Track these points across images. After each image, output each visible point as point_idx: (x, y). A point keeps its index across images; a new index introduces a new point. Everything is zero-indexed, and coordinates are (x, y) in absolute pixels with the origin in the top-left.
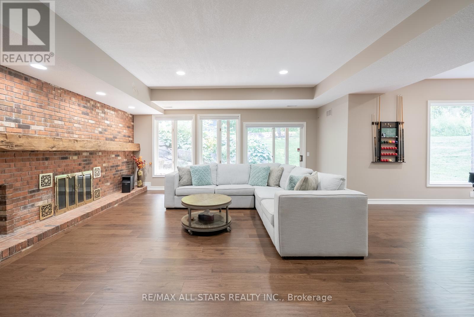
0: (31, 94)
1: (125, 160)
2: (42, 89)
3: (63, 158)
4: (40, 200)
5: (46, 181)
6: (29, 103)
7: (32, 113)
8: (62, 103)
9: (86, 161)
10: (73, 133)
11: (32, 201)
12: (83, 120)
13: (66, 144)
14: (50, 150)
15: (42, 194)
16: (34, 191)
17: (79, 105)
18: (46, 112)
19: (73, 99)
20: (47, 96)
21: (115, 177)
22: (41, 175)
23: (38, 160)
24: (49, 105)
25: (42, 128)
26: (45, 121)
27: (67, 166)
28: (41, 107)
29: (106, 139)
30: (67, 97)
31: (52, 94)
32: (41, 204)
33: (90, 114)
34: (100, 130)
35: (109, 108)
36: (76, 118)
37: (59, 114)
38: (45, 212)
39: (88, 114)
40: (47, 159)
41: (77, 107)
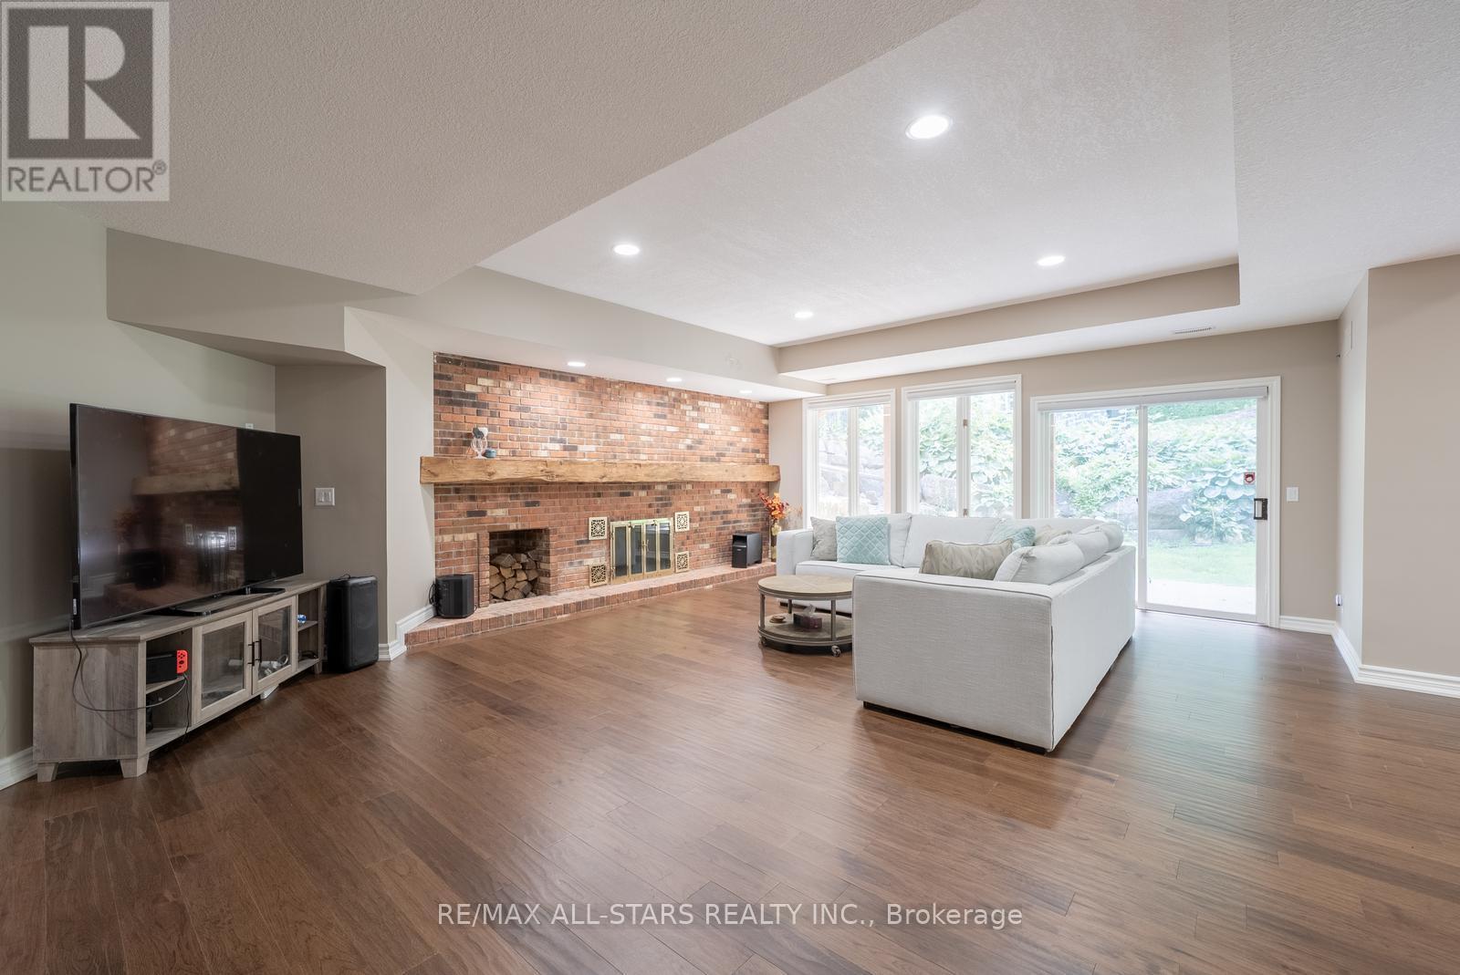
0: (579, 400)
1: (746, 501)
2: (592, 389)
3: (623, 495)
4: (589, 556)
5: (598, 528)
6: (576, 413)
7: (580, 427)
8: (623, 405)
9: (661, 499)
10: (638, 452)
11: (580, 556)
12: (656, 428)
13: (622, 472)
14: (600, 481)
15: (593, 547)
16: (581, 542)
17: (649, 403)
18: (599, 422)
19: (639, 395)
20: (599, 397)
21: (720, 534)
22: (591, 519)
23: (588, 496)
24: (602, 411)
25: (592, 448)
26: (597, 436)
27: (628, 507)
28: (591, 416)
29: (702, 460)
30: (628, 394)
31: (606, 393)
32: (590, 562)
33: (669, 416)
34: (689, 442)
35: (707, 397)
36: (643, 427)
37: (616, 424)
38: (596, 574)
39: (664, 417)
40: (599, 495)
41: (646, 407)
